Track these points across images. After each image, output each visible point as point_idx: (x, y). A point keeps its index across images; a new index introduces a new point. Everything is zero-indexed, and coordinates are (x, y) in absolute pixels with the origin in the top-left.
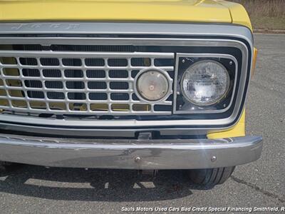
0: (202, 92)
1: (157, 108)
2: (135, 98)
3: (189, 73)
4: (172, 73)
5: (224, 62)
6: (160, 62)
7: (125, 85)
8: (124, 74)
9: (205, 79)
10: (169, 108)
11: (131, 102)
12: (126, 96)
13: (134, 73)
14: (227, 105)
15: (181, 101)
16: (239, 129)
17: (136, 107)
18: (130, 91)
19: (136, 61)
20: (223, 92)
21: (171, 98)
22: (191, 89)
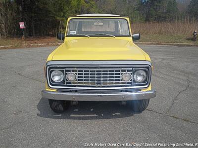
0: (139, 78)
1: (127, 83)
2: (121, 80)
3: (136, 73)
4: (131, 74)
5: (145, 71)
6: (128, 71)
7: (119, 77)
8: (119, 74)
9: (140, 75)
10: (131, 83)
11: (120, 82)
12: (119, 80)
13: (122, 74)
14: (146, 82)
15: (134, 81)
16: (150, 89)
17: (122, 83)
18: (120, 79)
19: (122, 71)
20: (145, 78)
21: (131, 80)
22: (137, 78)
